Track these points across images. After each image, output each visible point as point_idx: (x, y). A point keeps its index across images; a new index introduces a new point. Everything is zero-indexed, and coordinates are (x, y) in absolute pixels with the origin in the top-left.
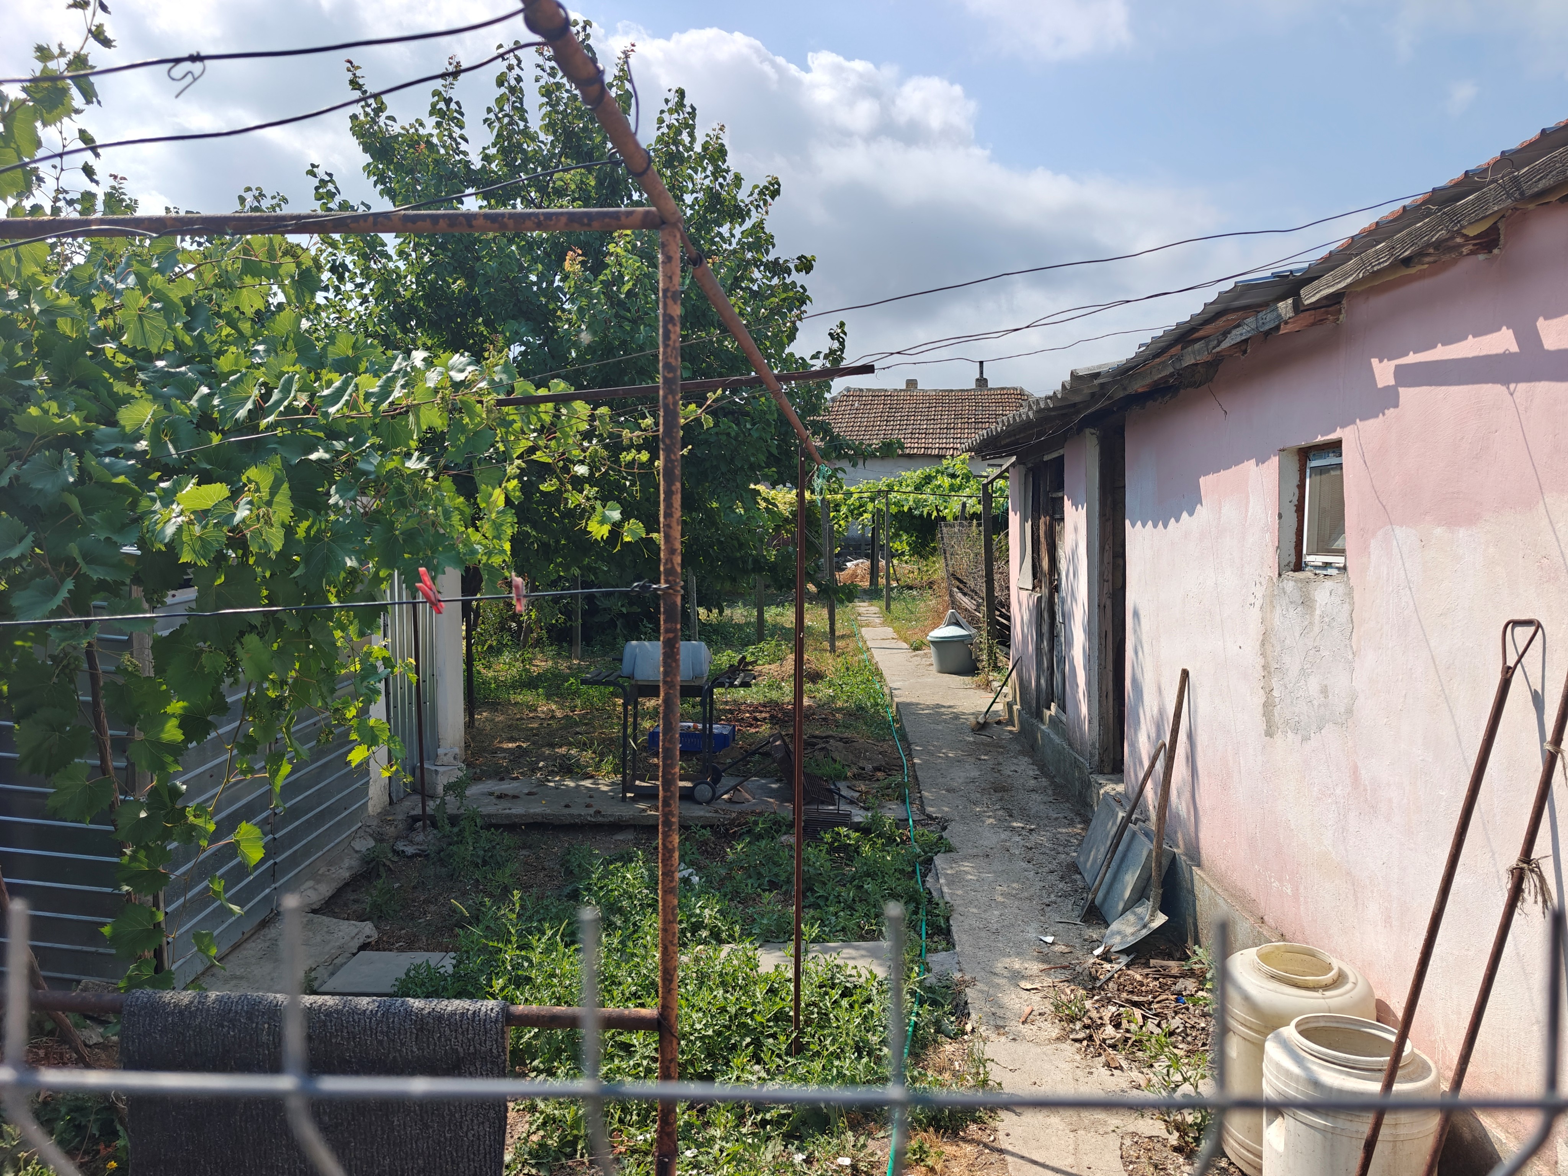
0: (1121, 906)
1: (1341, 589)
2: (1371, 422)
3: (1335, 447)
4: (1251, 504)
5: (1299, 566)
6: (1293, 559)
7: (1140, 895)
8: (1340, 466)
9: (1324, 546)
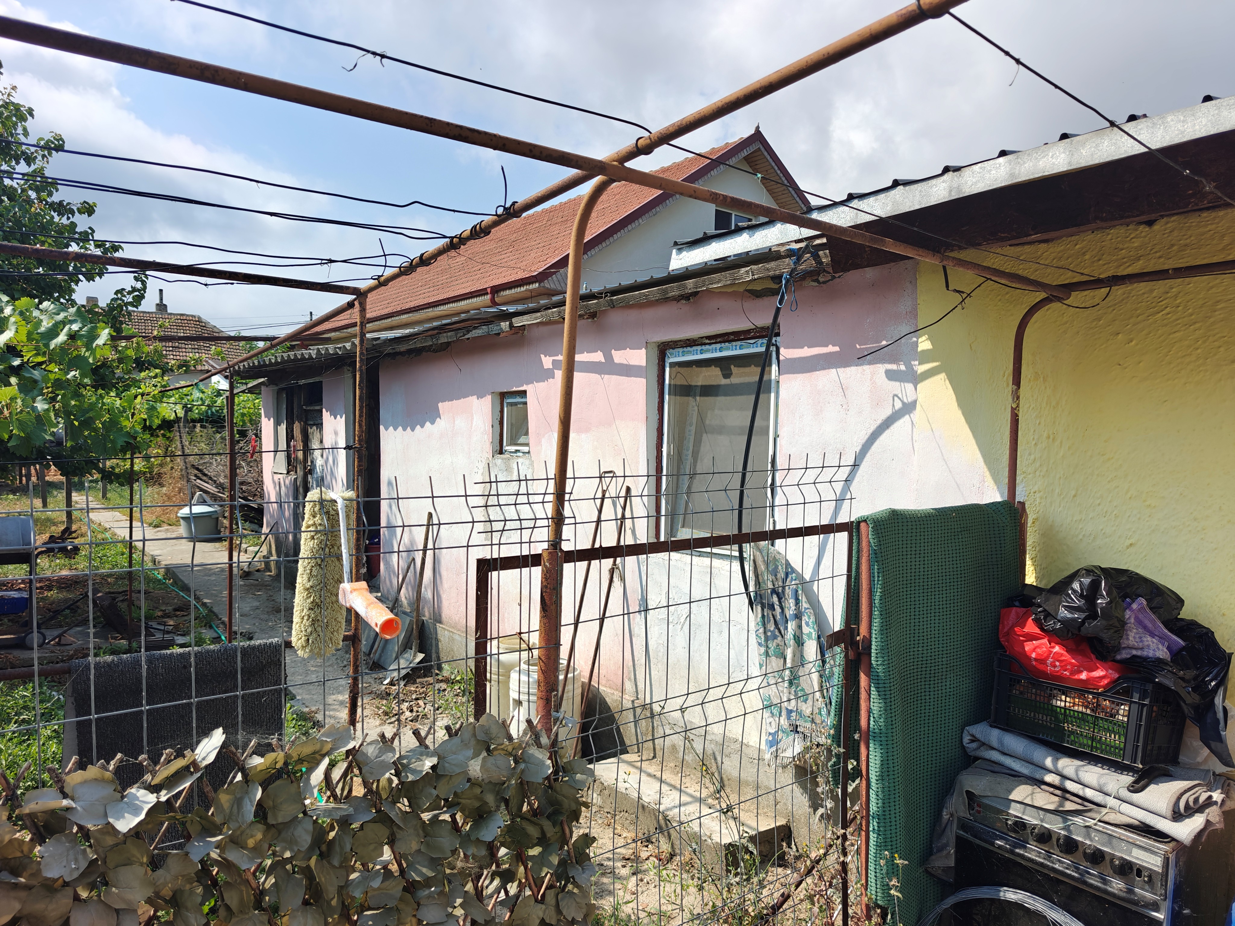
0: (394, 655)
1: (527, 462)
2: (541, 384)
3: (524, 393)
4: (475, 420)
5: (501, 452)
6: (498, 448)
7: (406, 646)
8: (525, 403)
9: (513, 442)
